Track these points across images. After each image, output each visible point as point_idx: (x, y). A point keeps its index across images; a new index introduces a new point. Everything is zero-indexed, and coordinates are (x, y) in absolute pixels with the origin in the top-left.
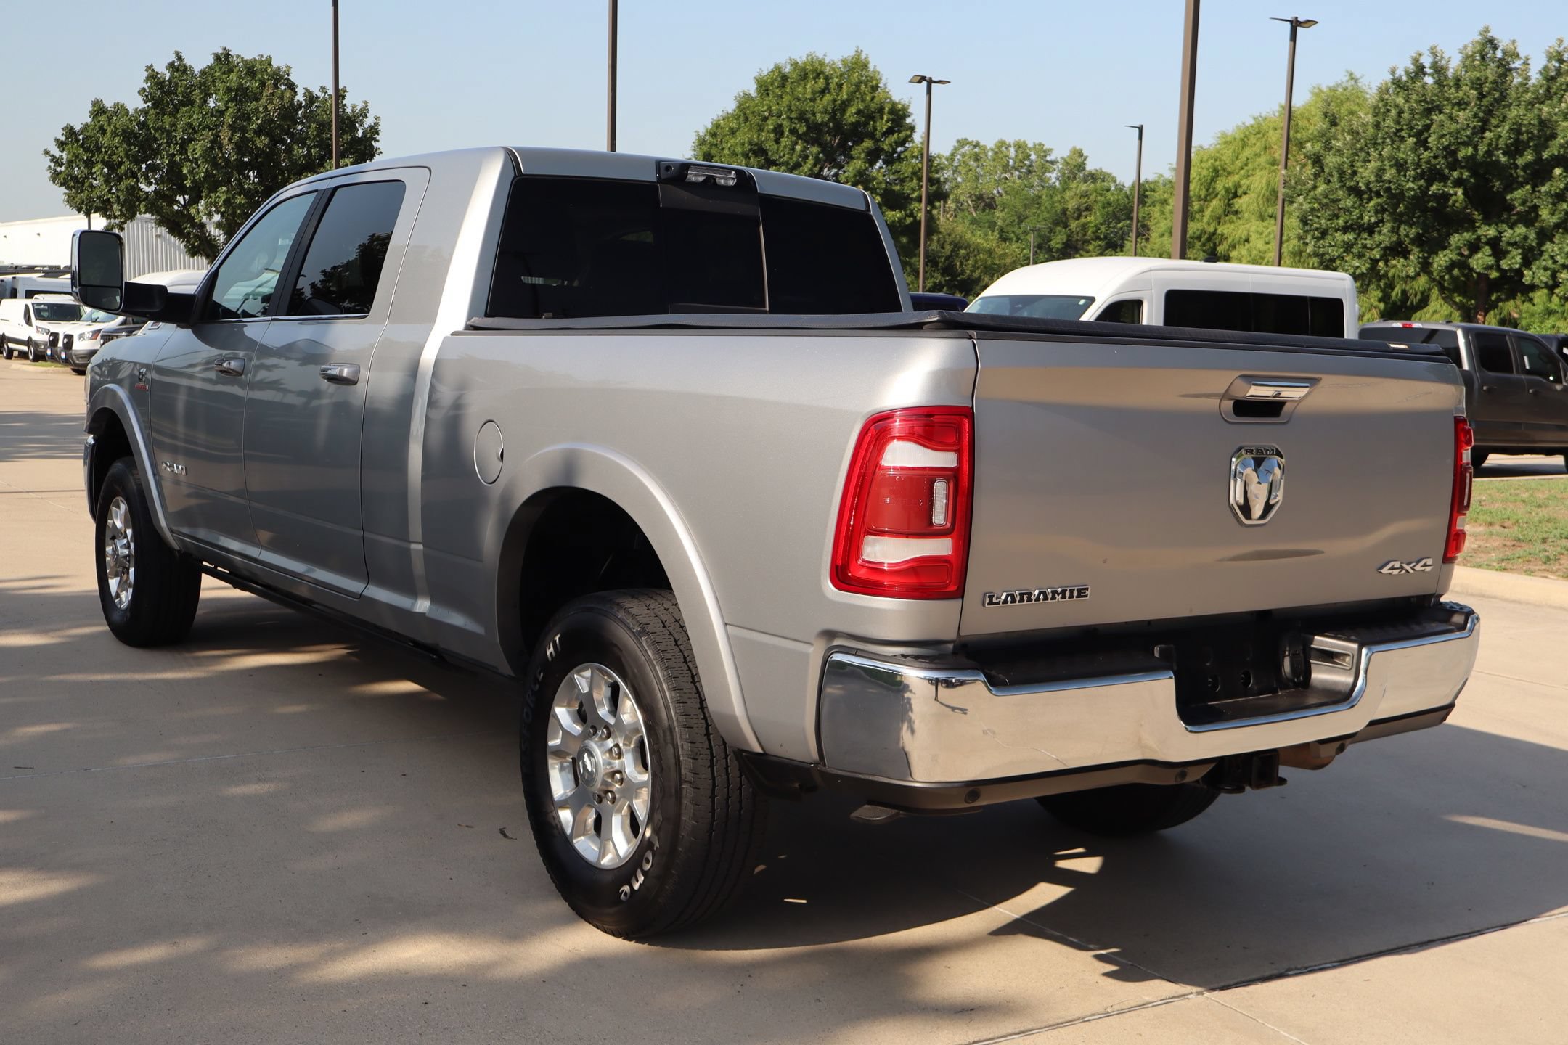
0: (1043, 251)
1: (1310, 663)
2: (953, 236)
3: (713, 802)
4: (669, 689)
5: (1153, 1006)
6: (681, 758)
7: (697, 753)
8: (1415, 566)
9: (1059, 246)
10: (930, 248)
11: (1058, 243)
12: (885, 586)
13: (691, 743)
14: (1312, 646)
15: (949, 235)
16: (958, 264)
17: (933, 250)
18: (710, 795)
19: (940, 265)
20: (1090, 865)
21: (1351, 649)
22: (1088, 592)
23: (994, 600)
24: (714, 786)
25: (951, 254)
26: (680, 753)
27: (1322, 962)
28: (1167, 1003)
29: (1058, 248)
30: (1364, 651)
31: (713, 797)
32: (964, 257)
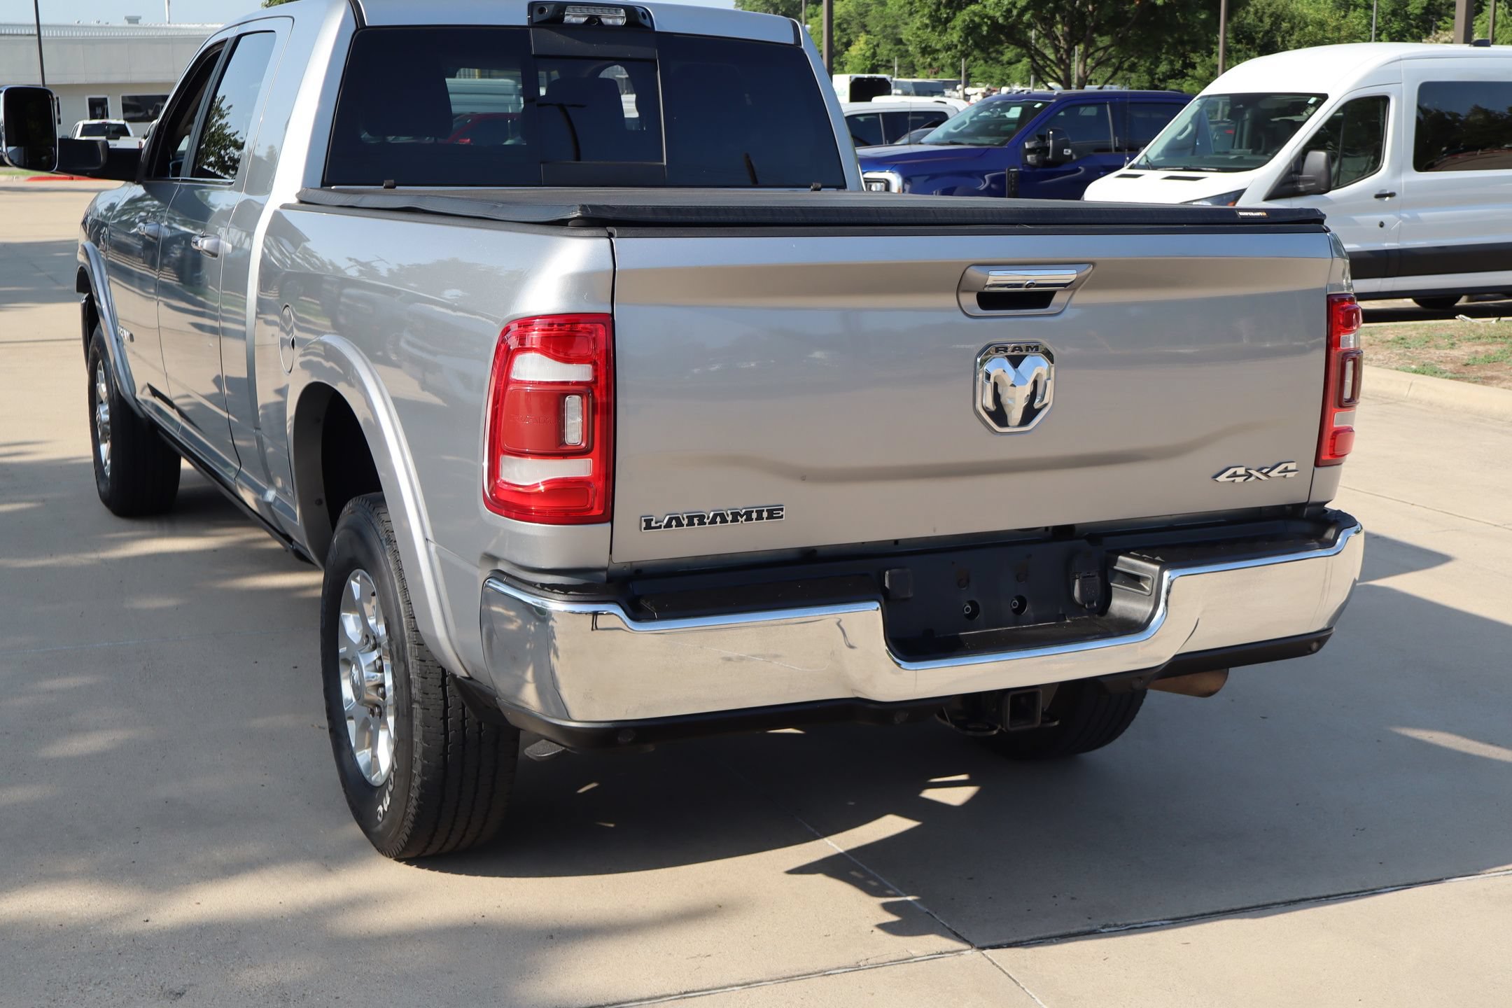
0: (1399, 19)
1: (1111, 587)
2: (1274, 6)
3: (445, 724)
4: (403, 602)
5: (915, 961)
6: (411, 677)
7: (426, 672)
8: (1268, 472)
9: (1418, 12)
10: (1245, 22)
11: (1417, 8)
12: (532, 511)
13: (420, 660)
14: (1115, 567)
15: (1269, 5)
16: (1279, 39)
17: (1249, 24)
18: (442, 716)
19: (1258, 41)
20: (956, 795)
21: (1152, 571)
22: (783, 513)
23: (653, 524)
24: (446, 706)
25: (1271, 28)
26: (411, 671)
27: (1152, 919)
28: (935, 958)
29: (1416, 14)
30: (1166, 574)
31: (445, 718)
32: (1287, 32)
